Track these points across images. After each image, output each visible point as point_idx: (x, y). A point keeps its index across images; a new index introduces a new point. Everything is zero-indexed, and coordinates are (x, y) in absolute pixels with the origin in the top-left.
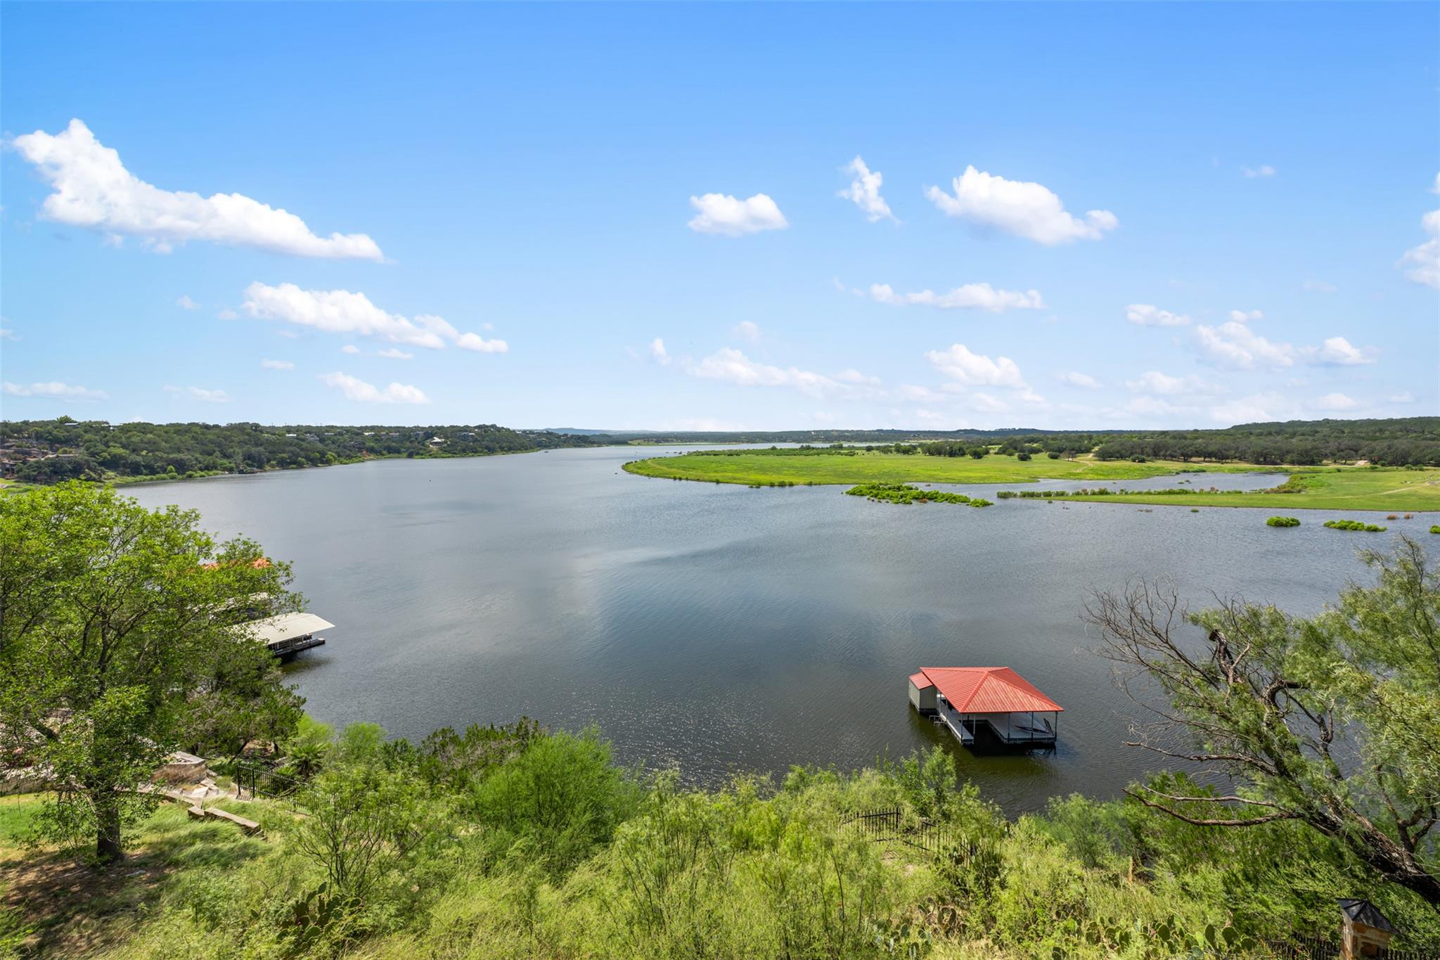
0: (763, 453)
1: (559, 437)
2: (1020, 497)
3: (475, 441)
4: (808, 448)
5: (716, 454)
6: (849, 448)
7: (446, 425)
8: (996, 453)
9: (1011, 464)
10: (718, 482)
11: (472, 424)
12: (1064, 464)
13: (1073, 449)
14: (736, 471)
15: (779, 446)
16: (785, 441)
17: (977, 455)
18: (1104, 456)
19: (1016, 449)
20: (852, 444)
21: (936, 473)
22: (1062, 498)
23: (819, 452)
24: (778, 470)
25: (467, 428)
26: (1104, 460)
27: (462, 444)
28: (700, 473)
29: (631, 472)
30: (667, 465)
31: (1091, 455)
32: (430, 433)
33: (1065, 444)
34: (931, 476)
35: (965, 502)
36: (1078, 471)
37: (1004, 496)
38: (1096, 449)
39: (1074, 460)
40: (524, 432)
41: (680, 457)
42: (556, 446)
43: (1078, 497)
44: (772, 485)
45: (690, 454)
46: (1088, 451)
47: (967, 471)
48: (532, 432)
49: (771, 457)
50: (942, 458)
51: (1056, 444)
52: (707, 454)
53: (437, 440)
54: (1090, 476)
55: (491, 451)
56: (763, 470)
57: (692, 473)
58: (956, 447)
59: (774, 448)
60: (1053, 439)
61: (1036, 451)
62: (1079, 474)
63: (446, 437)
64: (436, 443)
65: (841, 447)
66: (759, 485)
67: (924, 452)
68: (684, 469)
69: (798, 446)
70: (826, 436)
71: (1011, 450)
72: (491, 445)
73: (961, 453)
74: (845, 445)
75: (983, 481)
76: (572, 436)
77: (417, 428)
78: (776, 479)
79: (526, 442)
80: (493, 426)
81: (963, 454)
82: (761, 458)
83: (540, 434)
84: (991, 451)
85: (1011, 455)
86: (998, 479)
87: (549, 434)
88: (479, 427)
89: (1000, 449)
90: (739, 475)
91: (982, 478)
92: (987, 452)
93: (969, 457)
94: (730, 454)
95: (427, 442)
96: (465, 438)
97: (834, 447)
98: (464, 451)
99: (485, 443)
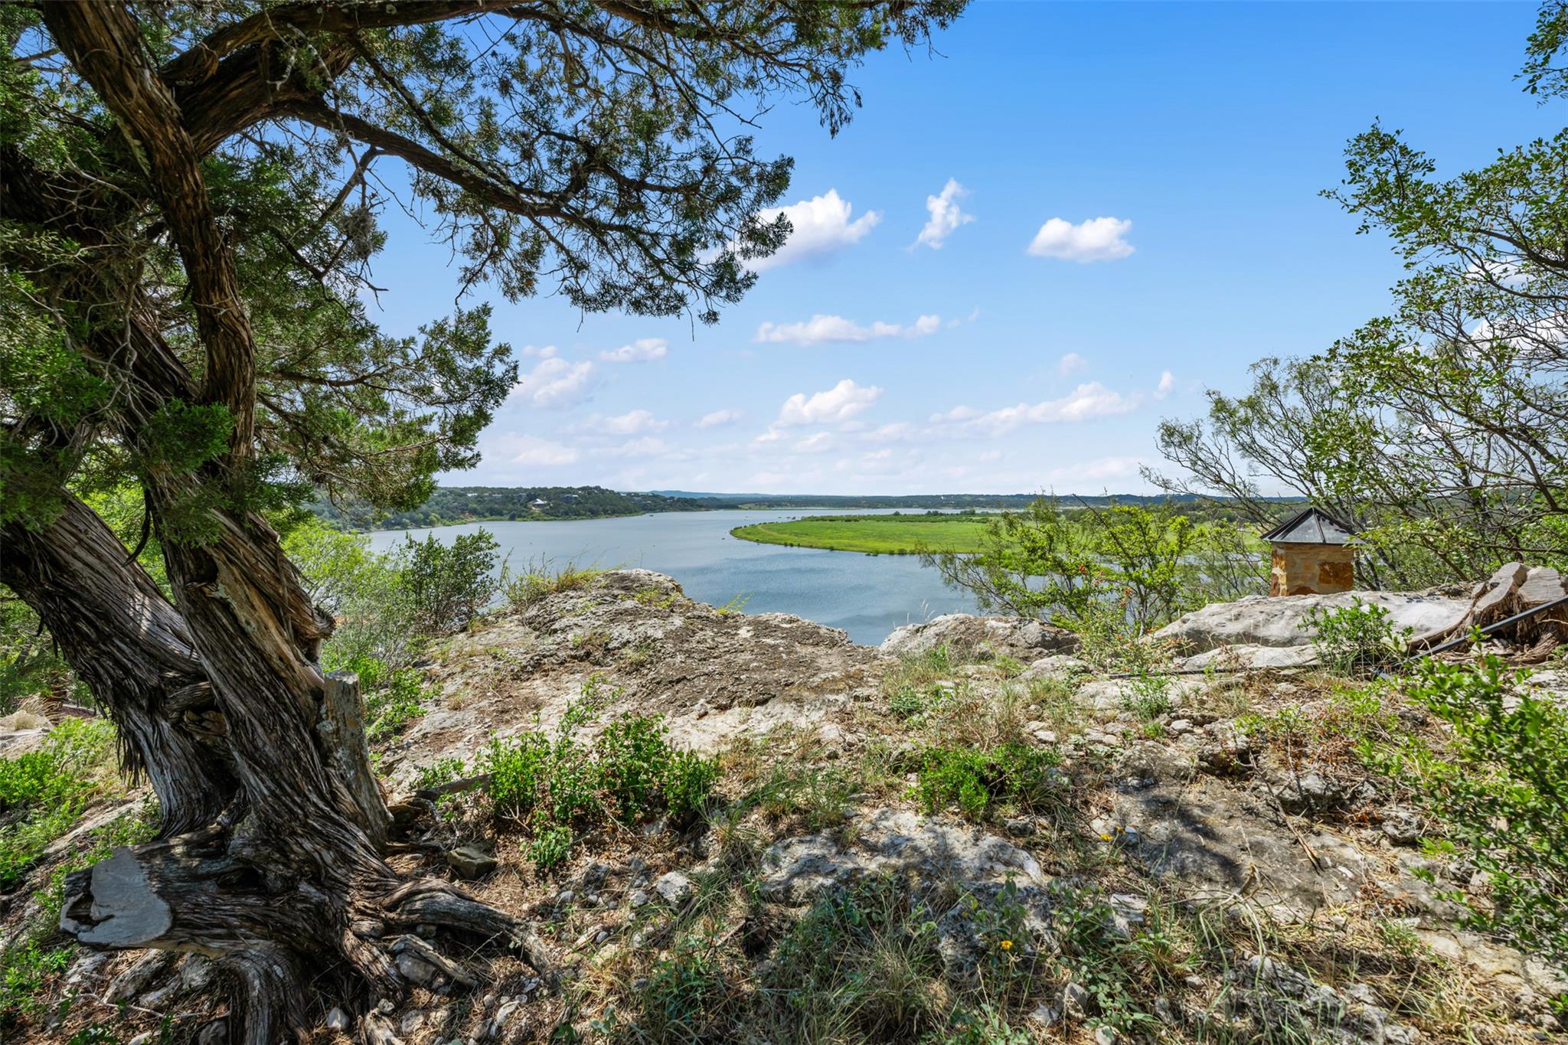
0: (885, 519)
1: (665, 500)
3: (578, 503)
4: (936, 514)
5: (832, 519)
6: (983, 514)
7: (549, 487)
10: (832, 549)
11: (576, 486)
14: (853, 538)
15: (903, 511)
16: (910, 506)
20: (985, 510)
23: (948, 518)
24: (899, 537)
25: (570, 490)
27: (564, 507)
28: (812, 540)
29: (740, 538)
30: (778, 531)
32: (533, 494)
40: (629, 494)
41: (794, 522)
42: (662, 510)
44: (892, 553)
45: (804, 519)
48: (637, 495)
49: (893, 524)
52: (823, 519)
53: (539, 502)
55: (594, 514)
56: (882, 537)
57: (806, 540)
59: (897, 514)
63: (549, 499)
64: (539, 506)
65: (973, 513)
66: (876, 553)
68: (796, 534)
69: (924, 512)
70: (957, 501)
72: (594, 508)
74: (978, 511)
76: (679, 500)
77: (520, 489)
78: (896, 546)
79: (631, 505)
80: (597, 488)
82: (882, 524)
83: (645, 497)
87: (655, 497)
88: (583, 489)
90: (856, 542)
94: (848, 520)
95: (530, 504)
96: (568, 500)
97: (965, 513)
98: (566, 513)
99: (588, 506)
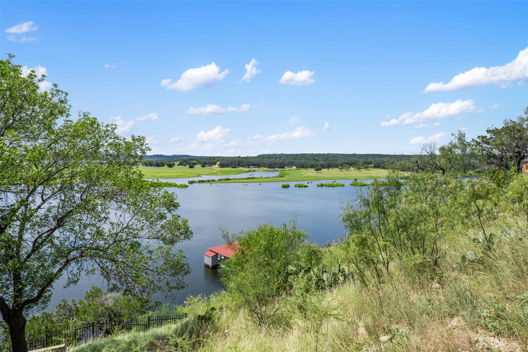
2: (198, 183)
8: (178, 165)
9: (186, 169)
12: (207, 169)
13: (210, 163)
17: (170, 166)
18: (222, 166)
19: (186, 163)
21: (154, 174)
22: (214, 182)
26: (222, 168)
31: (217, 166)
33: (207, 161)
34: (152, 176)
35: (175, 186)
36: (214, 172)
37: (191, 183)
38: (218, 163)
39: (211, 167)
43: (220, 182)
46: (215, 164)
47: (169, 173)
50: (152, 167)
51: (203, 161)
54: (220, 174)
58: (159, 162)
60: (200, 159)
61: (196, 164)
62: (215, 173)
67: (143, 165)
71: (185, 164)
73: (162, 165)
75: (178, 177)
81: (163, 165)
84: (175, 164)
85: (185, 166)
86: (184, 176)
89: (179, 163)
91: (178, 176)
92: (174, 165)
93: (166, 166)
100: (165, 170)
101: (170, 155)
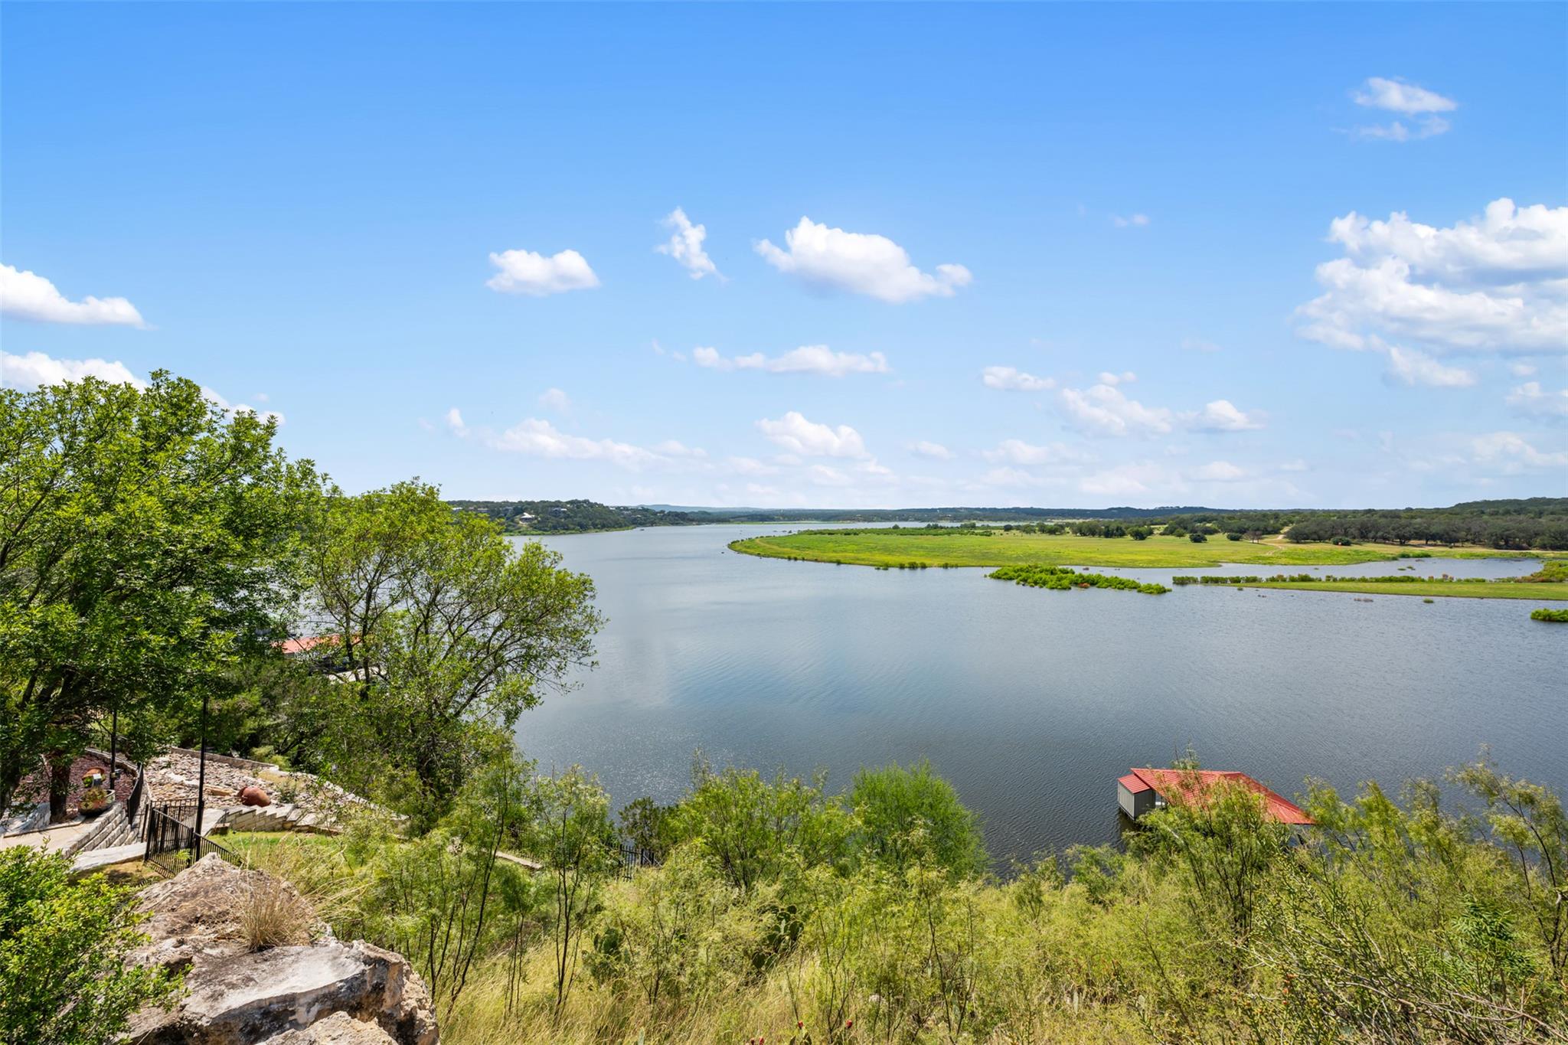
0: (885, 532)
1: (655, 514)
2: (1201, 583)
3: (567, 517)
4: (936, 527)
5: (831, 533)
6: (983, 527)
7: (536, 500)
8: (1161, 534)
9: (1183, 546)
10: (839, 563)
11: (564, 500)
12: (1247, 546)
13: (1258, 530)
14: (858, 551)
15: (902, 525)
16: (906, 520)
17: (1140, 536)
18: (1297, 537)
19: (1185, 528)
20: (986, 523)
21: (1093, 555)
22: (1253, 584)
23: (950, 532)
24: (905, 551)
25: (558, 504)
26: (1298, 543)
27: (553, 521)
28: (816, 554)
29: (739, 552)
30: (778, 545)
31: (1280, 537)
32: (520, 508)
33: (1247, 524)
34: (1086, 559)
35: (1135, 588)
36: (1267, 554)
37: (1181, 582)
38: (1286, 529)
39: (1260, 541)
40: (618, 508)
41: (791, 536)
42: (652, 524)
43: (1275, 584)
44: (902, 567)
45: (800, 533)
46: (1276, 532)
47: (1131, 553)
48: (626, 509)
49: (894, 537)
50: (1096, 539)
51: (1235, 524)
52: (821, 533)
53: (527, 515)
54: (1284, 560)
55: (583, 528)
56: (886, 550)
57: (809, 554)
58: (1113, 526)
59: (896, 527)
60: (1229, 518)
61: (1212, 532)
62: (1269, 558)
63: (537, 513)
64: (526, 519)
65: (973, 526)
66: (887, 567)
67: (1075, 532)
68: (798, 548)
69: (924, 525)
70: (955, 514)
71: (1182, 531)
72: (584, 522)
73: (1120, 533)
74: (979, 524)
75: (1151, 565)
76: (670, 513)
77: (506, 503)
78: (906, 560)
79: (620, 518)
80: (586, 501)
81: (1122, 534)
82: (882, 536)
83: (635, 511)
84: (1156, 532)
85: (1180, 535)
86: (1170, 563)
87: (645, 510)
88: (572, 502)
89: (1166, 529)
90: (862, 556)
91: (1151, 562)
92: (1151, 533)
93: (1129, 537)
94: (847, 533)
95: (518, 517)
96: (556, 514)
97: (966, 526)
98: (555, 528)
99: (577, 519)
100: (1124, 547)
101: (1152, 507)
